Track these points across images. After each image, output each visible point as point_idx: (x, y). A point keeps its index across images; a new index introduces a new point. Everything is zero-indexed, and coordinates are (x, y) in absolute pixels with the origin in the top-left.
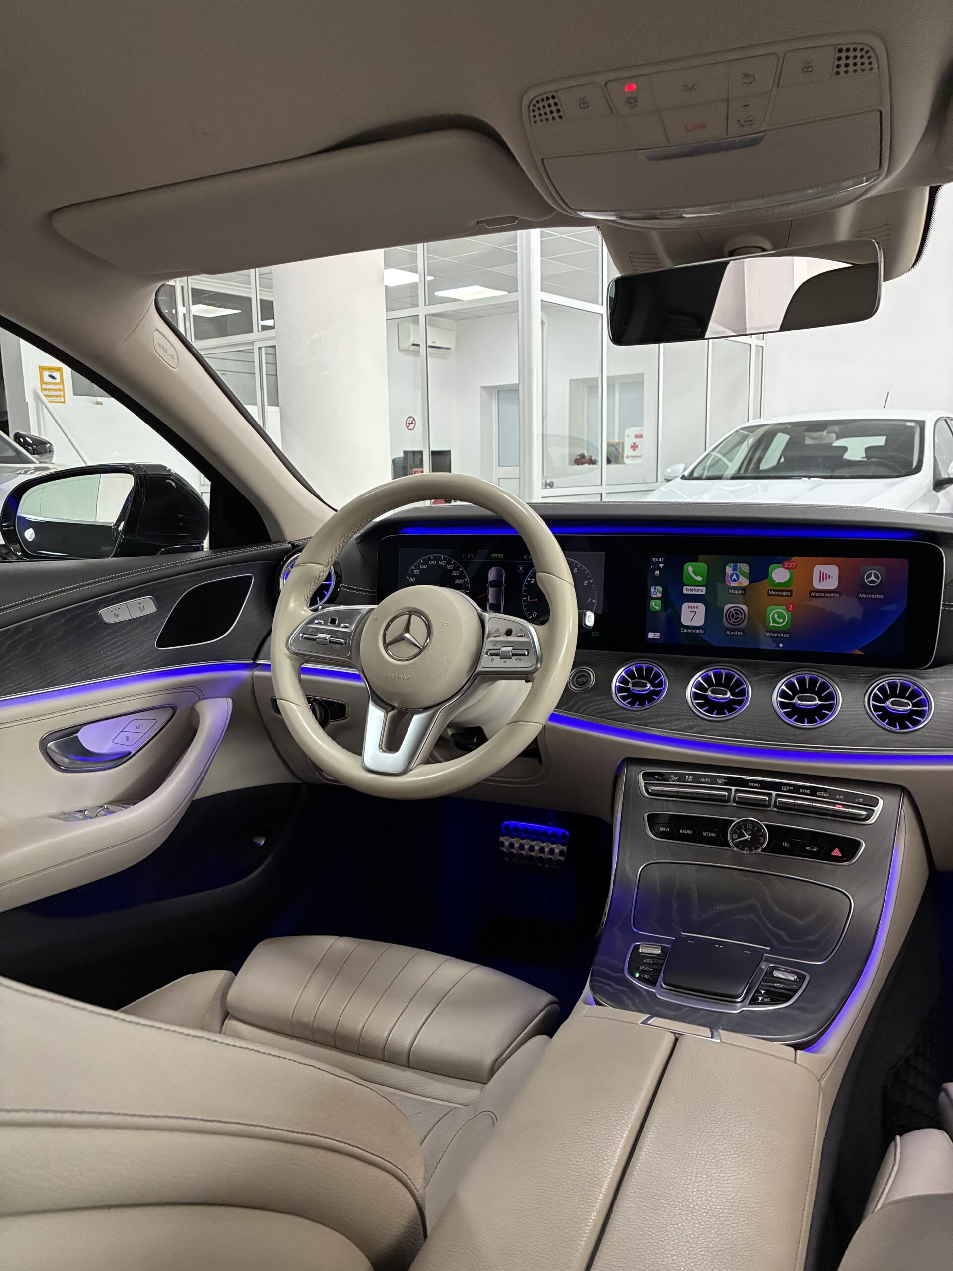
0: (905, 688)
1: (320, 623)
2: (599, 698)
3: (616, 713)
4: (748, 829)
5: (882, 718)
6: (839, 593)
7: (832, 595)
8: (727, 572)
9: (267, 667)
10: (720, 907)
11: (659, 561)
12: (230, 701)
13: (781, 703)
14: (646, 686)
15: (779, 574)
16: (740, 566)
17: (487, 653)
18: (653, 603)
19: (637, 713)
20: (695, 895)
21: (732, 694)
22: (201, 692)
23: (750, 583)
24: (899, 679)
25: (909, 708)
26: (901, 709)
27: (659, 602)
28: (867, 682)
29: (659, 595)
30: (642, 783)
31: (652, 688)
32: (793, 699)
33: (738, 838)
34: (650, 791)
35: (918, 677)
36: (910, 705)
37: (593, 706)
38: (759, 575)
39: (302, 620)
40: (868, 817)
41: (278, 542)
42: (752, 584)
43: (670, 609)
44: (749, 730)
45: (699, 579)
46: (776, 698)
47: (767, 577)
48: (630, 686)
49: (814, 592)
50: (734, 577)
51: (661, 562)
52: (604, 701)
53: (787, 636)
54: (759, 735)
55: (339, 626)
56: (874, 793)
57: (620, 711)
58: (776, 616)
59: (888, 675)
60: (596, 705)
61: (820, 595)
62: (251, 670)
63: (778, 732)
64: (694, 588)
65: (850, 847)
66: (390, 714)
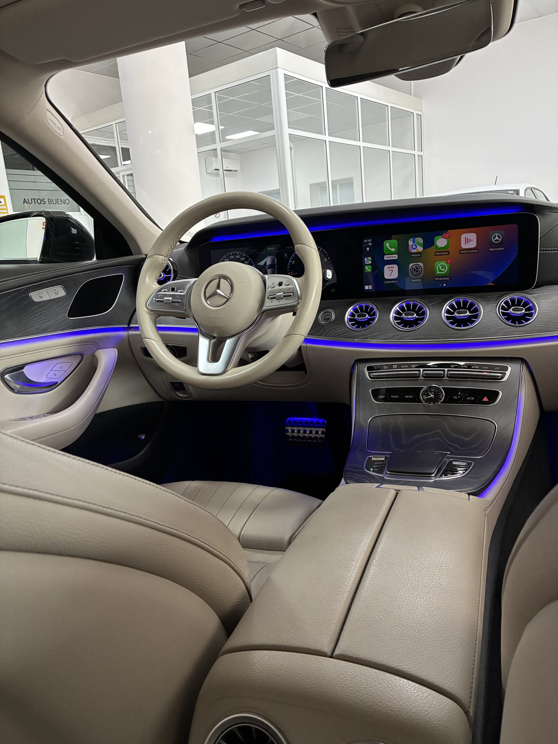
0: (520, 301)
1: (165, 291)
2: (338, 326)
3: (349, 333)
4: (433, 391)
5: (508, 319)
6: (477, 249)
7: (473, 251)
8: (409, 243)
9: (137, 328)
10: (418, 436)
11: (369, 241)
12: (116, 350)
13: (447, 316)
14: (366, 316)
15: (441, 242)
16: (417, 239)
17: (268, 298)
18: (366, 268)
19: (362, 332)
20: (403, 431)
21: (417, 315)
22: (98, 345)
23: (423, 249)
24: (516, 296)
25: (523, 311)
26: (518, 313)
27: (370, 266)
28: (497, 300)
29: (370, 262)
30: (367, 373)
31: (369, 317)
32: (454, 314)
33: (426, 397)
34: (372, 376)
35: (528, 294)
36: (523, 310)
37: (334, 331)
38: (429, 243)
39: (154, 290)
40: (502, 378)
41: (136, 255)
42: (425, 250)
43: (377, 271)
44: (429, 334)
45: (393, 250)
46: (444, 314)
47: (434, 245)
48: (356, 317)
49: (462, 250)
50: (414, 246)
51: (370, 242)
52: (341, 328)
53: (448, 279)
54: (435, 336)
55: (177, 292)
56: (504, 364)
57: (351, 332)
58: (440, 267)
59: (509, 294)
60: (337, 330)
61: (466, 252)
62: (127, 332)
63: (446, 333)
64: (390, 255)
65: (493, 395)
66: (212, 341)
